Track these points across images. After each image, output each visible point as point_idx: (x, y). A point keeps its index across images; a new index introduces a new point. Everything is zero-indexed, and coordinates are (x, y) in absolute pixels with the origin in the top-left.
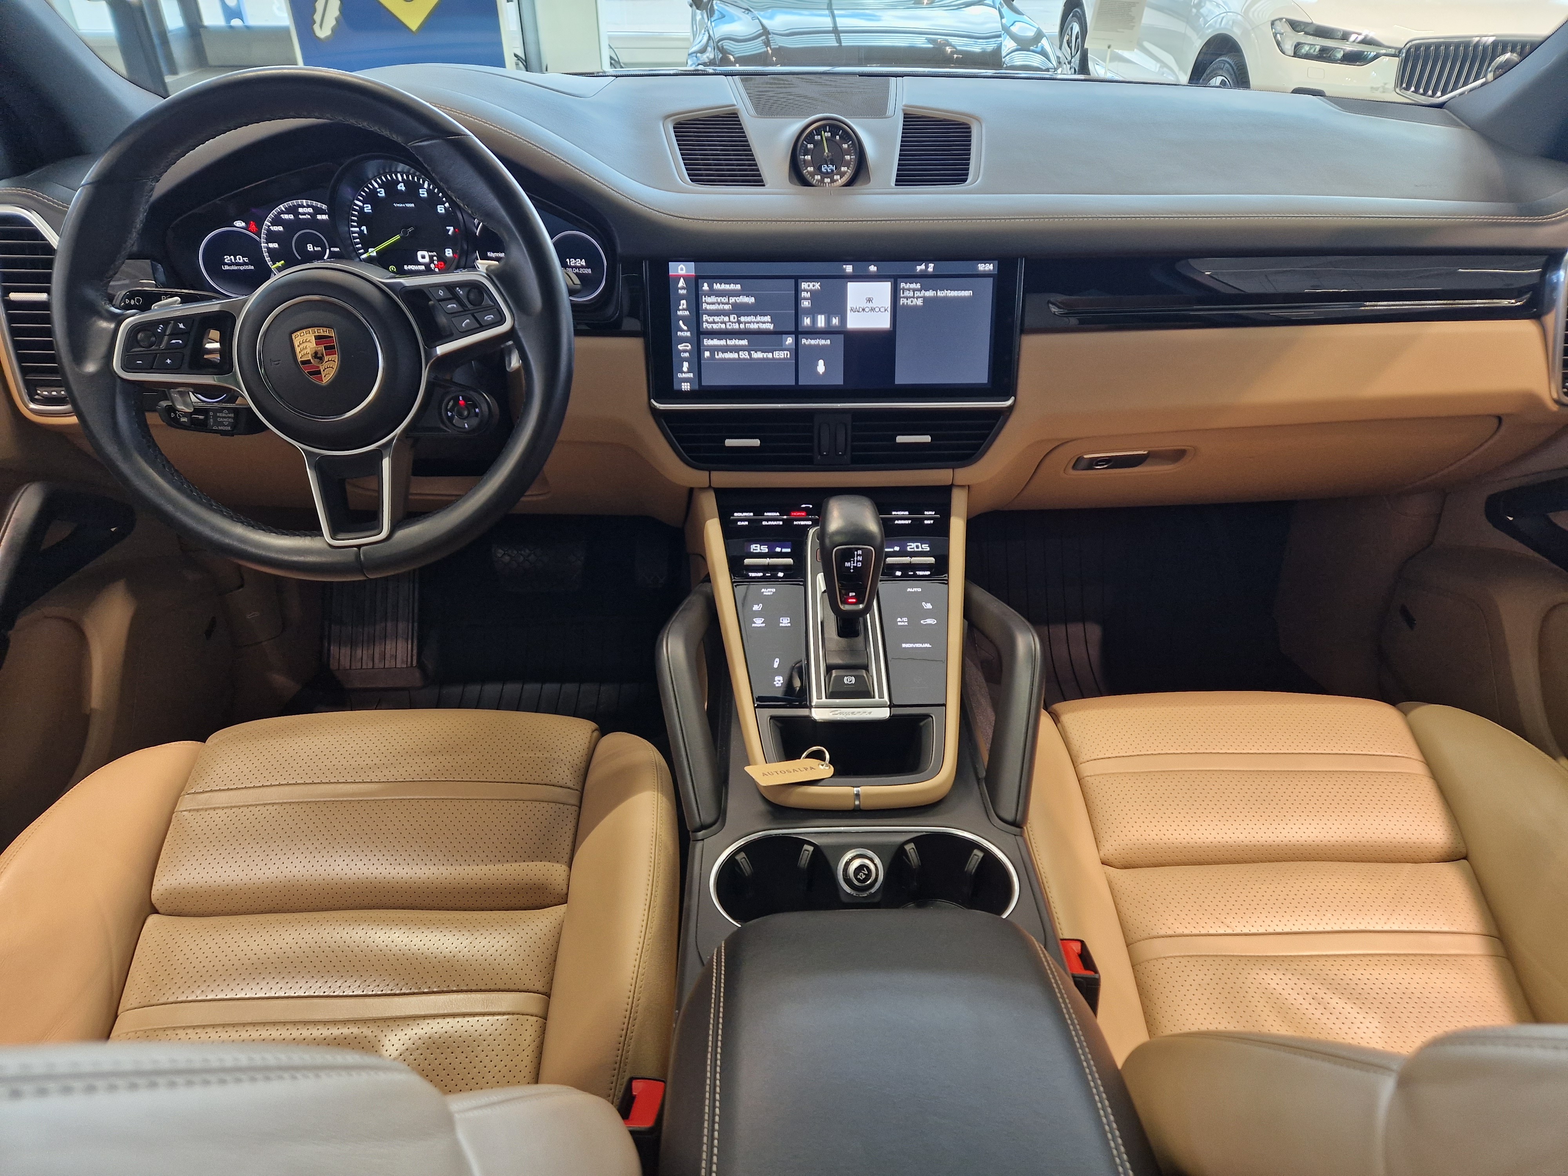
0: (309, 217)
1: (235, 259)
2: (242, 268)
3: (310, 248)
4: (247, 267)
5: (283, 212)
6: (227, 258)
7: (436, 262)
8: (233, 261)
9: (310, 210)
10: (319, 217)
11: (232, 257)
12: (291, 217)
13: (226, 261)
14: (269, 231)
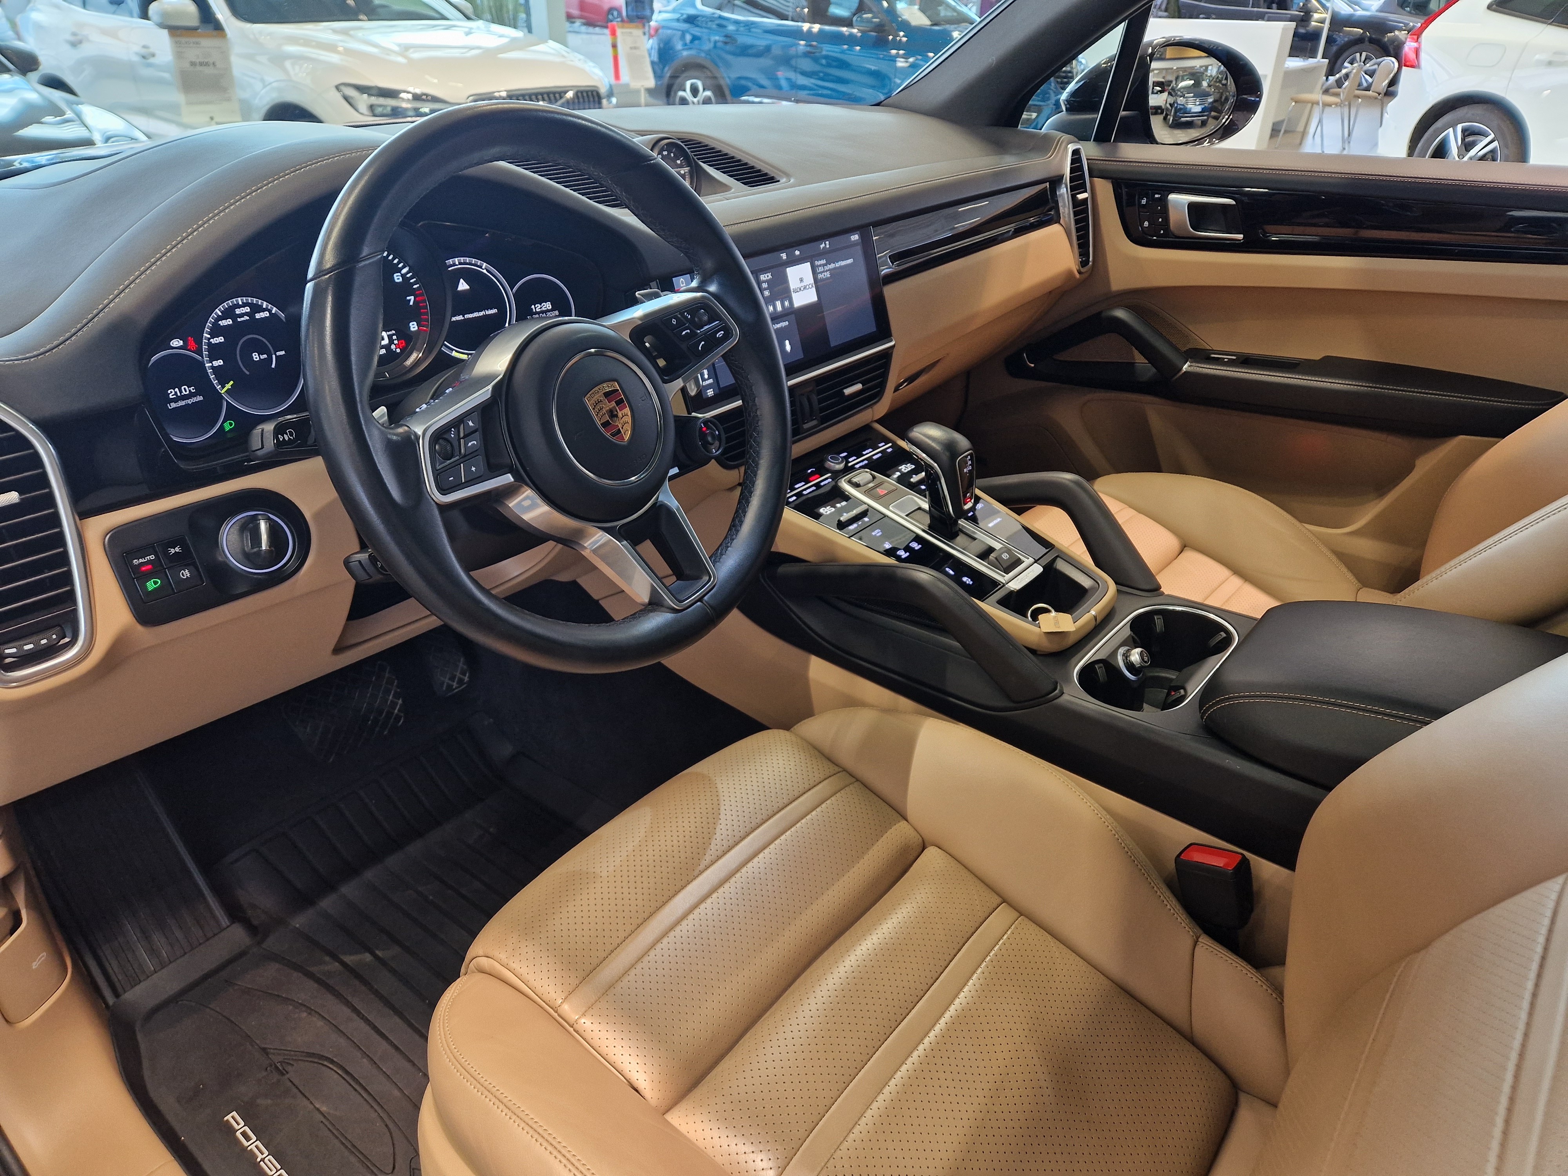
0: (248, 318)
1: (181, 392)
2: (190, 401)
3: (256, 357)
4: (194, 400)
5: (220, 318)
6: (171, 392)
7: (396, 342)
8: (179, 394)
9: (247, 309)
10: (258, 316)
11: (177, 390)
12: (229, 322)
13: (171, 397)
14: (209, 344)
